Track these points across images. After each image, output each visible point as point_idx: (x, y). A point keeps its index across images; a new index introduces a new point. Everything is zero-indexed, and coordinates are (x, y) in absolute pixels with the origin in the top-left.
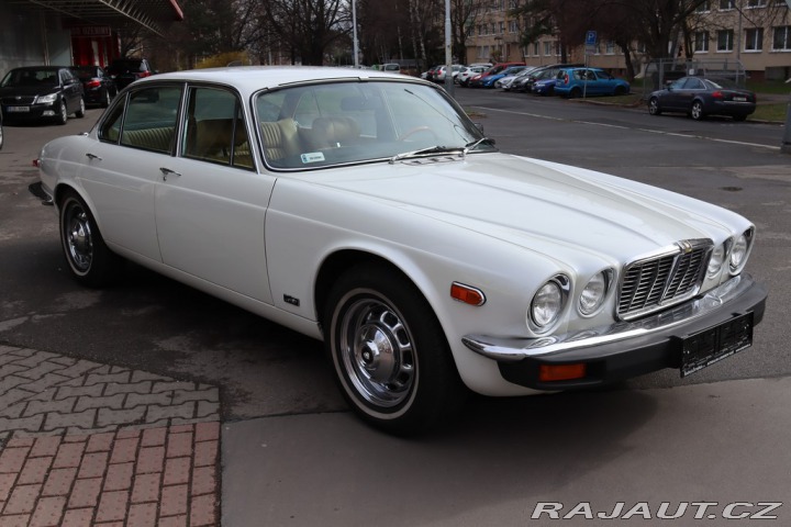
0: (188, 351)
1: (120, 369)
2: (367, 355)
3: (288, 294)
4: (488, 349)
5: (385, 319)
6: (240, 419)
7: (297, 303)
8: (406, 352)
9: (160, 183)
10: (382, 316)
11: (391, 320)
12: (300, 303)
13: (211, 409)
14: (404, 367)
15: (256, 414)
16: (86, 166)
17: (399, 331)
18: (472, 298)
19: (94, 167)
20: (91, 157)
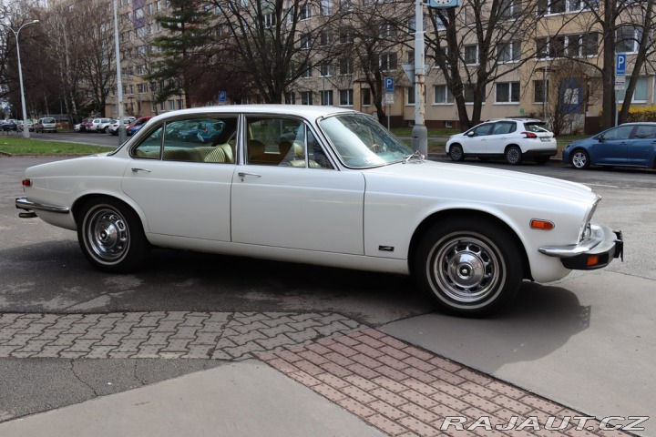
0: (276, 299)
1: (252, 314)
2: (465, 271)
3: (383, 245)
4: (551, 251)
5: (470, 249)
6: (380, 325)
7: (392, 249)
8: (488, 266)
9: (237, 183)
10: (467, 248)
11: (474, 248)
12: (395, 250)
13: (353, 323)
14: (486, 276)
15: (386, 322)
16: (129, 178)
17: (482, 255)
18: (547, 226)
19: (139, 178)
20: (135, 170)
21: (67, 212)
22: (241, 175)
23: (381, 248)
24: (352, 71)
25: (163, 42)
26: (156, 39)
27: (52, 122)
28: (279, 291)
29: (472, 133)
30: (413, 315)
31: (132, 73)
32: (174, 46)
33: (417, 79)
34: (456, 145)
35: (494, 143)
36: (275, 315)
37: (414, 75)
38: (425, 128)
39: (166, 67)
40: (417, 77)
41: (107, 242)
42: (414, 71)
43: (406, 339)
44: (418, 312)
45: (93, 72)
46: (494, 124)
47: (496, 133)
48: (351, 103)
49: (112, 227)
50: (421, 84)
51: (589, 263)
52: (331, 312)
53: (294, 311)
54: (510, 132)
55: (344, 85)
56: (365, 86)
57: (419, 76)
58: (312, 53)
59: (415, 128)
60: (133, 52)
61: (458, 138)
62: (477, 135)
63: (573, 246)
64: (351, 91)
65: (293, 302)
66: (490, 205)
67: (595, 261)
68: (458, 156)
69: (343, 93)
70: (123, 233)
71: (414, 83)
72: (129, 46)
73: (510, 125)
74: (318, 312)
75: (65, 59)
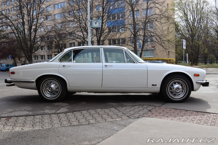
2: (178, 89)
5: (178, 83)
6: (160, 106)
7: (156, 85)
8: (182, 88)
17: (181, 85)
18: (198, 75)
20: (64, 66)
21: (34, 82)
22: (106, 66)
23: (153, 85)
30: (163, 104)
64: (51, 55)
66: (184, 71)
69: (48, 56)
70: (57, 88)
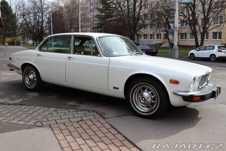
0: (78, 105)
1: (64, 109)
2: (143, 99)
3: (115, 87)
4: (178, 93)
5: (147, 90)
6: (108, 118)
7: (118, 89)
8: (153, 98)
9: (68, 61)
10: (146, 90)
11: (149, 90)
12: (119, 89)
13: (98, 116)
14: (153, 102)
15: (111, 117)
16: (37, 58)
17: (151, 93)
19: (39, 58)
20: (38, 55)
21: (19, 69)
22: (69, 57)
23: (114, 88)
24: (161, 27)
25: (99, 17)
26: (96, 16)
27: (62, 43)
28: (82, 102)
29: (198, 50)
30: (125, 115)
31: (88, 27)
32: (102, 18)
33: (175, 29)
34: (192, 54)
35: (205, 54)
36: (72, 110)
37: (174, 28)
38: (177, 47)
39: (99, 25)
40: (175, 28)
41: (30, 80)
42: (174, 26)
43: (113, 125)
44: (127, 114)
45: (76, 27)
46: (206, 47)
47: (207, 50)
48: (160, 39)
49: (32, 75)
50: (177, 31)
51: (194, 99)
52: (93, 111)
53: (80, 110)
54: (212, 49)
55: (158, 32)
56: (165, 33)
57: (176, 28)
58: (146, 20)
59: (174, 47)
60: (89, 20)
61: (193, 51)
62: (200, 50)
63: (188, 91)
64: (161, 34)
65: (83, 106)
66: (155, 73)
67: (199, 98)
68: (193, 58)
69: (158, 35)
70: (35, 77)
71: (174, 31)
72: (87, 18)
73: (212, 47)
74: (88, 111)
75: (67, 22)
